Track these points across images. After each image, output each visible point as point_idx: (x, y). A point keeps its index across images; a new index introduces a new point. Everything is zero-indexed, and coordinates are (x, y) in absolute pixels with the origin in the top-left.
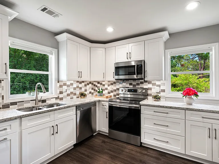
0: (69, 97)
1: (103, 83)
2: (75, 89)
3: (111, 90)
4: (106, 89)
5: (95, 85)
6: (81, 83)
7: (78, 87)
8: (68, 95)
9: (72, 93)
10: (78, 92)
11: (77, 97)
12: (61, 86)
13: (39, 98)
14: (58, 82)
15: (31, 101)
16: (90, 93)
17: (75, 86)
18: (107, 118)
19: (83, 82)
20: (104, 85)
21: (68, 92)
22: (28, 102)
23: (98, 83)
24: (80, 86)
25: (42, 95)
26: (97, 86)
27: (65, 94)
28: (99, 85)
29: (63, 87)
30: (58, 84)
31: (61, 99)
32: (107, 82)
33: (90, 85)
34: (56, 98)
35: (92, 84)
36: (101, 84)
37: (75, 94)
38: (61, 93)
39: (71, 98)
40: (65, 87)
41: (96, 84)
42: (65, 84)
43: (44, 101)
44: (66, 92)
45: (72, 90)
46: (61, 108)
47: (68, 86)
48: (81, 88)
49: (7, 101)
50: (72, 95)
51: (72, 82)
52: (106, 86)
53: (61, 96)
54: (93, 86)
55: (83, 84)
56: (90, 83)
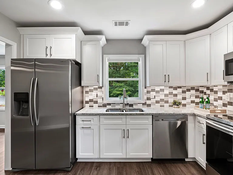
0: (159, 105)
1: (215, 89)
2: (166, 95)
3: (229, 100)
4: (221, 98)
5: (202, 92)
6: (175, 88)
7: (171, 93)
8: (157, 102)
9: (162, 100)
10: (171, 100)
11: (169, 106)
12: (148, 92)
13: (126, 102)
14: (145, 88)
15: (121, 103)
16: (193, 102)
17: (167, 92)
18: (204, 143)
19: (180, 87)
20: (216, 92)
21: (158, 99)
22: (118, 104)
23: (208, 88)
24: (175, 92)
25: (130, 100)
26: (205, 94)
27: (153, 101)
28: (208, 92)
29: (151, 93)
30: (145, 90)
31: (149, 105)
32: (221, 87)
33: (193, 92)
34: (143, 104)
35: (197, 90)
36: (212, 90)
37: (167, 102)
38: (148, 99)
39: (161, 106)
40: (153, 94)
41: (205, 90)
42: (153, 90)
43: (131, 105)
44: (155, 98)
45: (163, 97)
46: (132, 114)
47: (157, 92)
48: (176, 95)
49: (105, 102)
50: (162, 103)
51: (163, 88)
52: (220, 94)
53: (148, 102)
54: (198, 94)
55: (180, 90)
56: (193, 88)
